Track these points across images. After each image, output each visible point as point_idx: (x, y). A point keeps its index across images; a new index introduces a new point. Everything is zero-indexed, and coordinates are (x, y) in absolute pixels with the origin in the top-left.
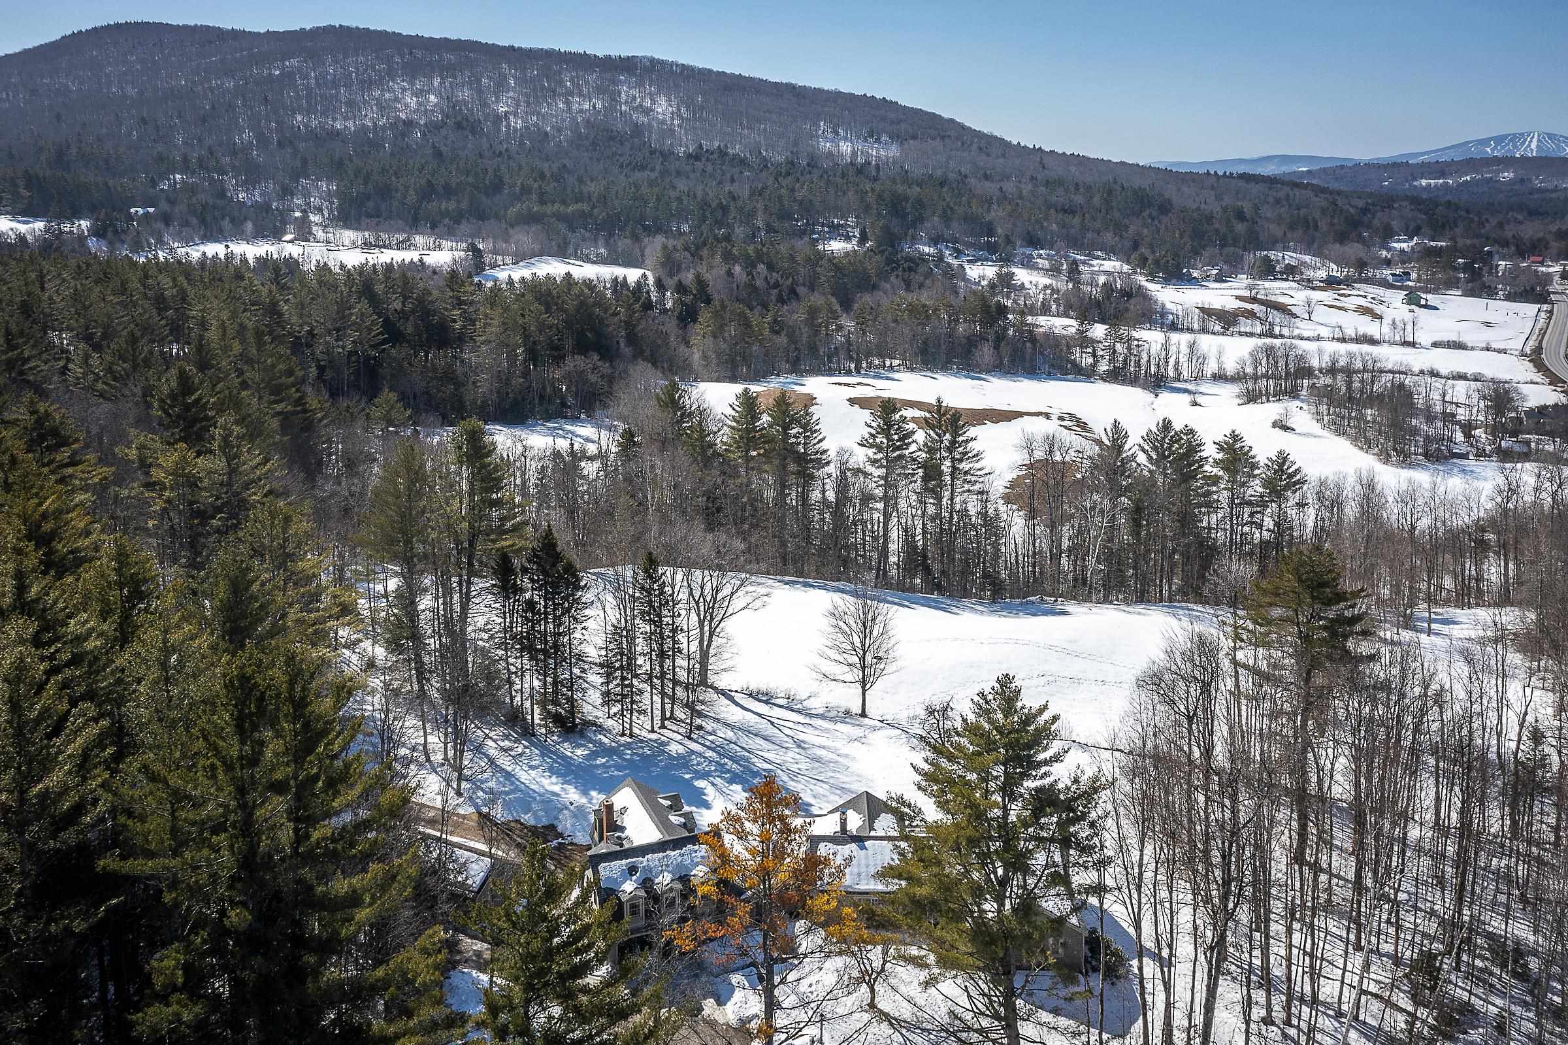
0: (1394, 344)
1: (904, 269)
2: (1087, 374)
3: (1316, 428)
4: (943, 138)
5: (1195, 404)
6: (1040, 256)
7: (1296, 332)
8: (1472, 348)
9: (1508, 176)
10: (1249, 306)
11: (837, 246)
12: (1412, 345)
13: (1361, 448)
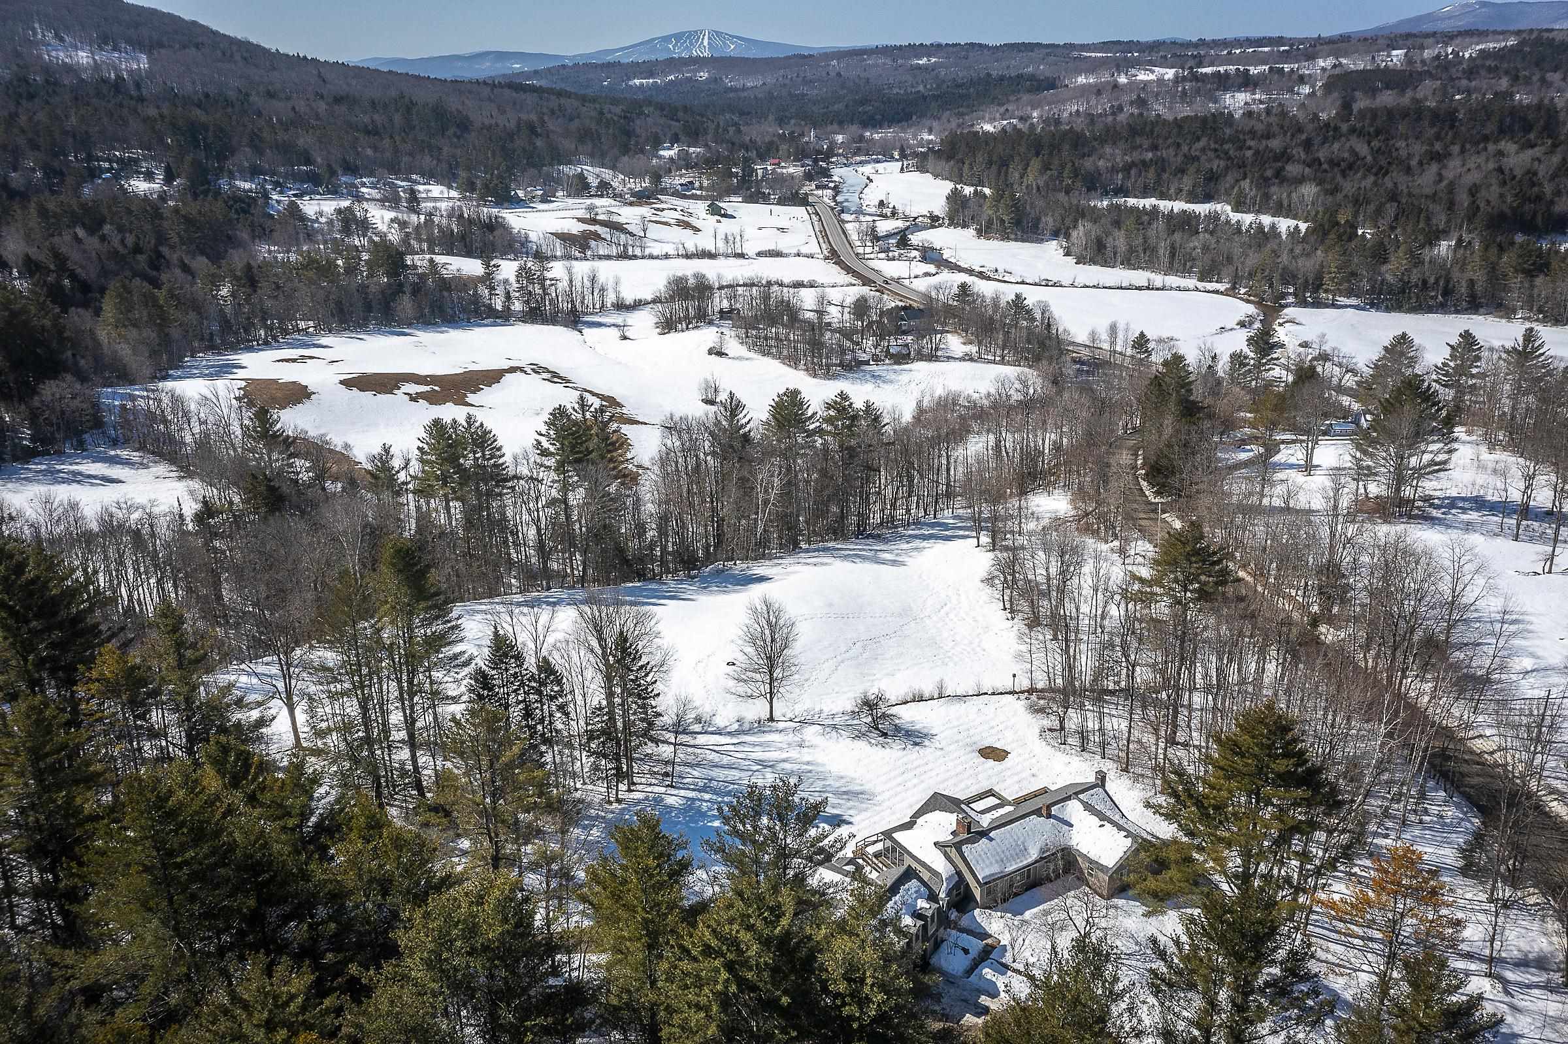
0: (727, 256)
1: (236, 210)
2: (504, 317)
3: (742, 351)
4: (197, 46)
5: (625, 338)
6: (364, 185)
7: (647, 252)
8: (787, 255)
9: (704, 75)
10: (592, 228)
11: (140, 186)
12: (742, 256)
13: (790, 366)
